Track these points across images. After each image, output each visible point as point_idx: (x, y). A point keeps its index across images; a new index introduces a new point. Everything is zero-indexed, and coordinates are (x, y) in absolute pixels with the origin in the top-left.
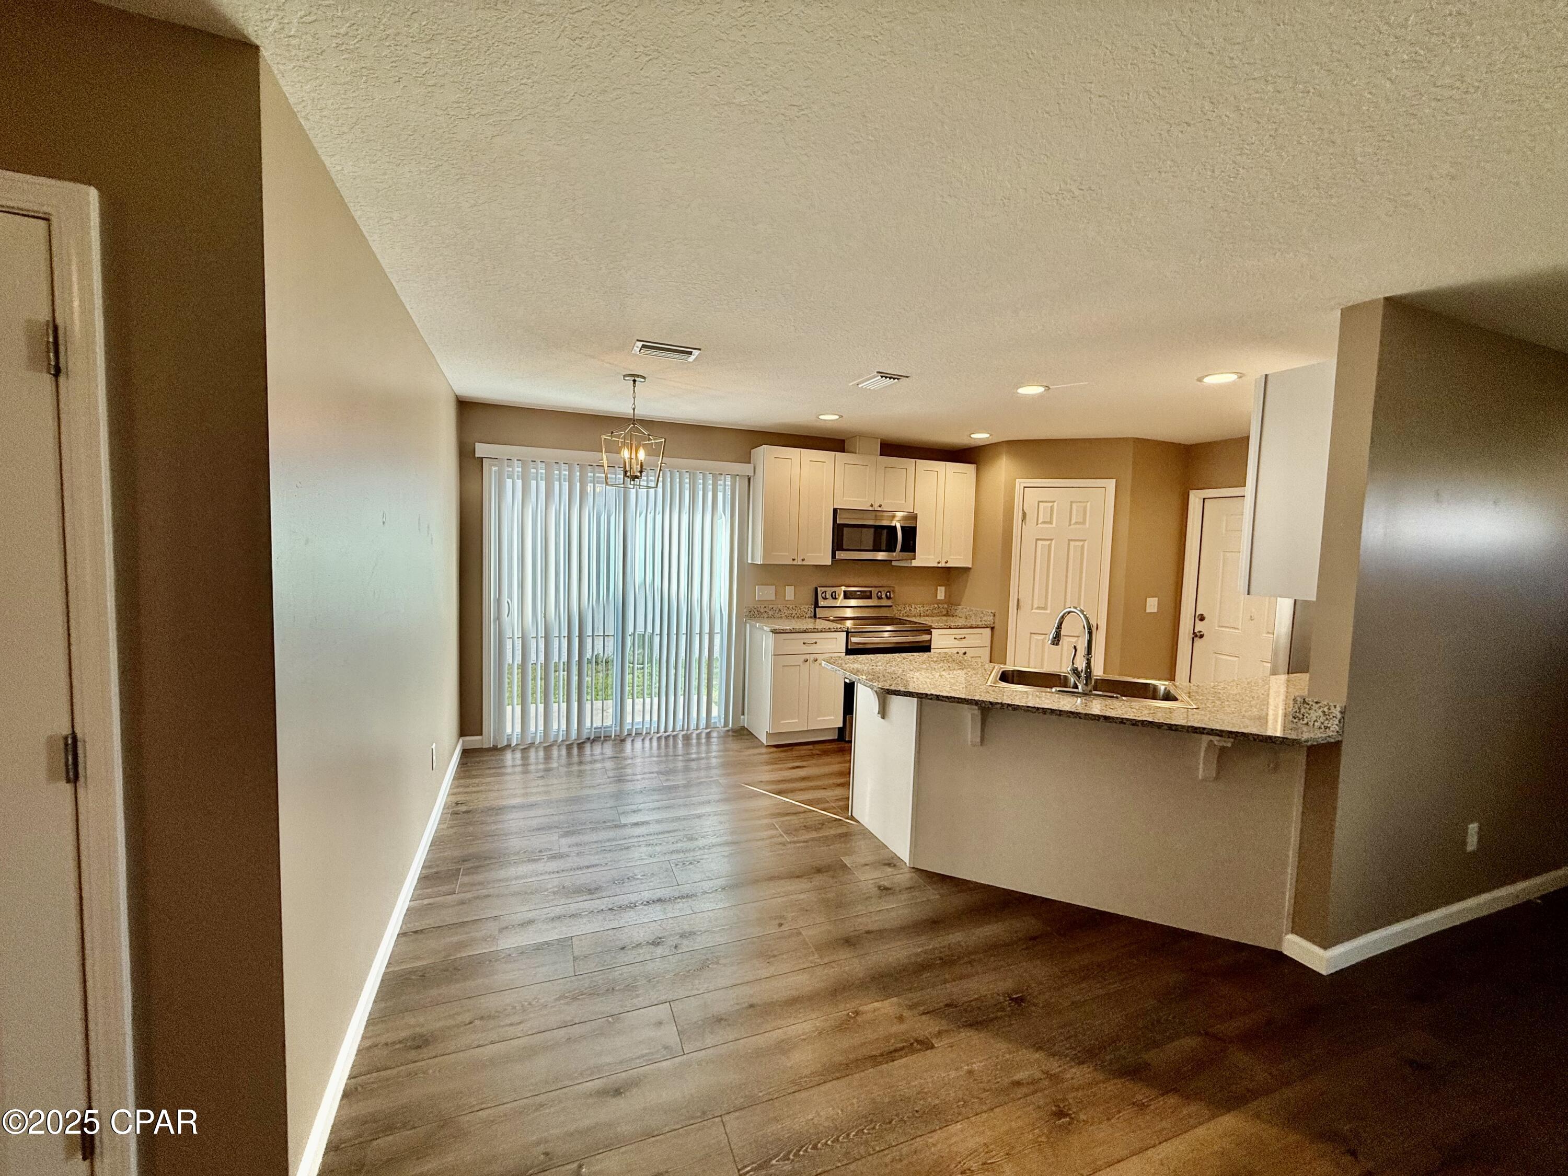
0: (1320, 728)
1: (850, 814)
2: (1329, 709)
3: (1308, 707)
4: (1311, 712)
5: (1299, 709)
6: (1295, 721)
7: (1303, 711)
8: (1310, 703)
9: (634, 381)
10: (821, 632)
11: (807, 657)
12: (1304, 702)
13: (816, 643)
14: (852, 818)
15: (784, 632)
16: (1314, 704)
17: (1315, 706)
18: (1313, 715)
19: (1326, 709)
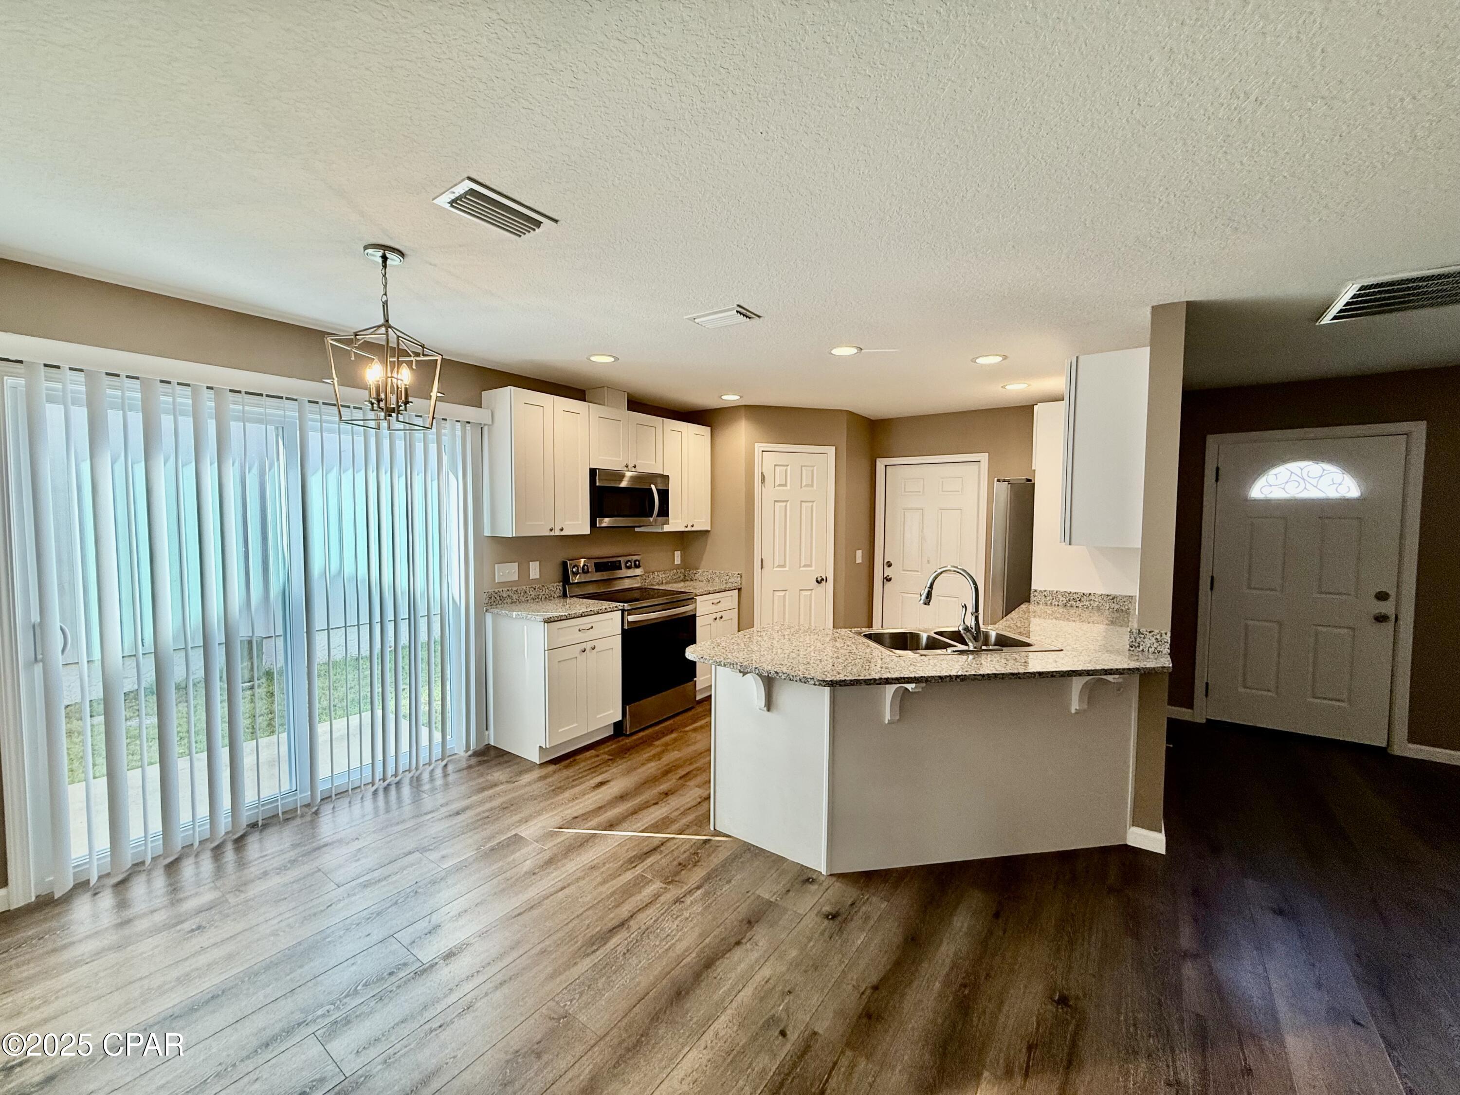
0: (1154, 653)
1: (712, 829)
2: (1161, 636)
3: (1142, 636)
4: (1146, 640)
5: (1135, 639)
6: (1132, 649)
7: (1138, 640)
8: (1145, 633)
9: (385, 258)
10: (598, 613)
11: (584, 646)
12: (1140, 633)
13: (592, 627)
14: (718, 833)
15: (560, 619)
16: (1147, 633)
17: (1149, 635)
18: (1148, 642)
19: (1158, 637)
